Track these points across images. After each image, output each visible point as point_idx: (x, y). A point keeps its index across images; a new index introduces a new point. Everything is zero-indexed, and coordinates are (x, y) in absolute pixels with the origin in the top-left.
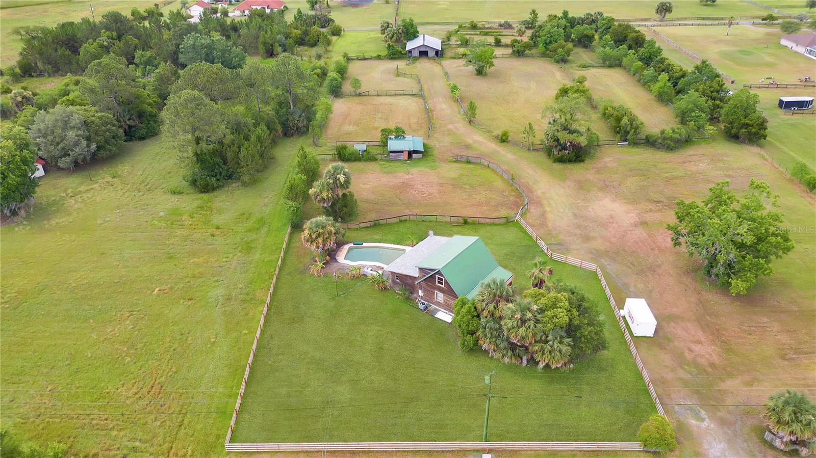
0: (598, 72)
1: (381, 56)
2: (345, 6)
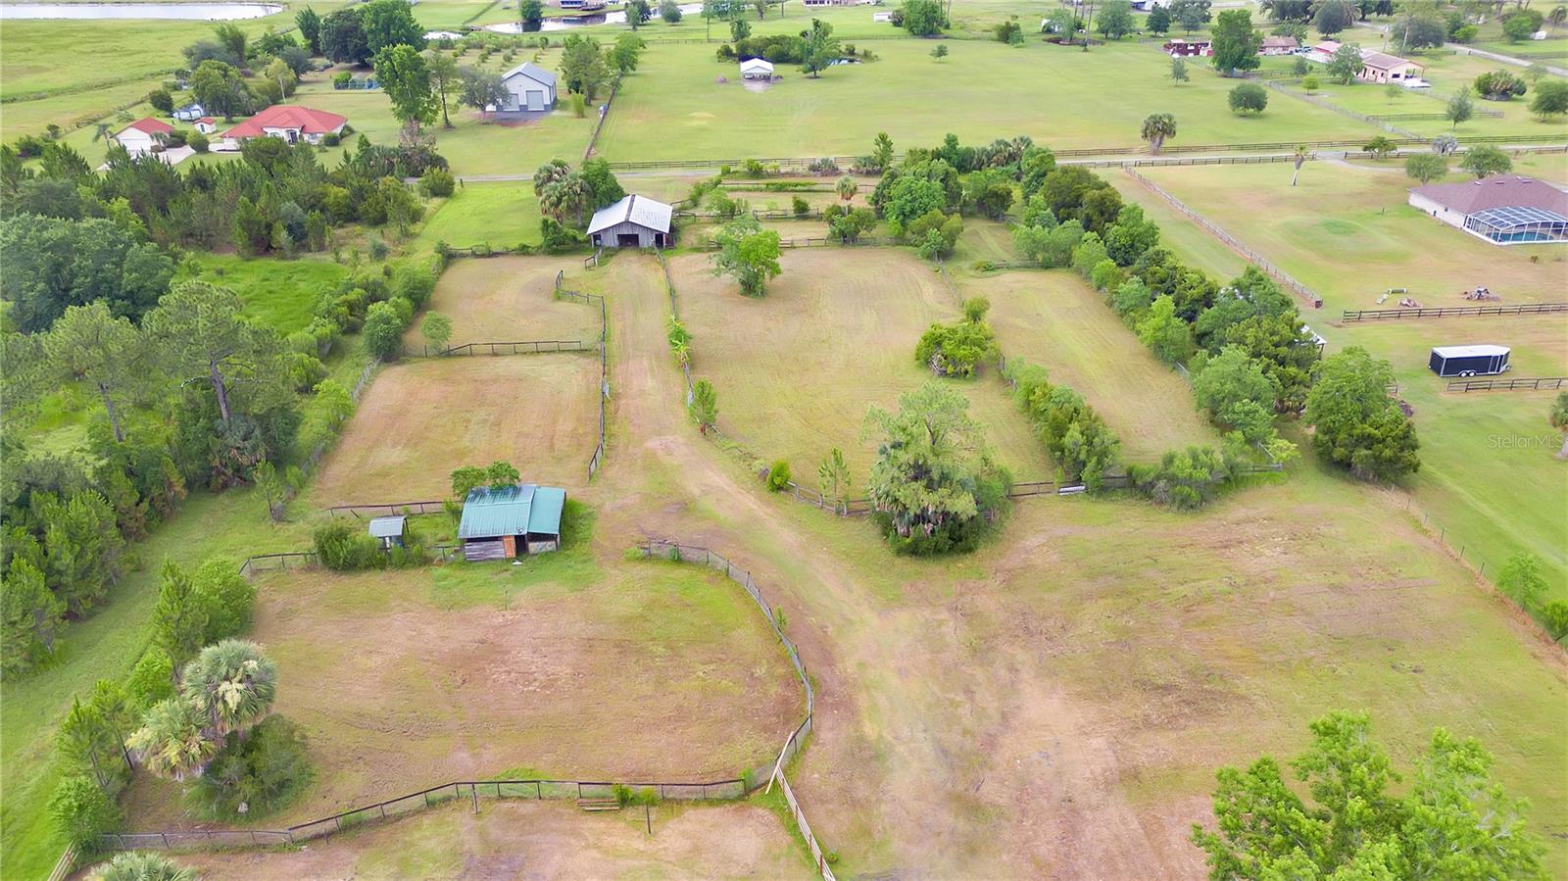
0: (1019, 282)
1: (529, 247)
2: (487, 124)
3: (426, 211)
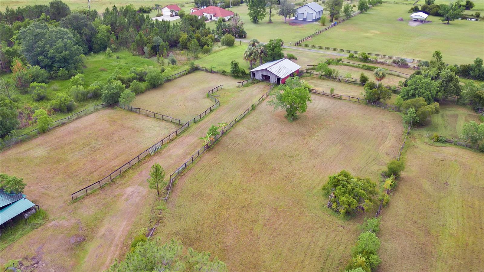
1: (226, 72)
2: (285, 23)
3: (213, 50)
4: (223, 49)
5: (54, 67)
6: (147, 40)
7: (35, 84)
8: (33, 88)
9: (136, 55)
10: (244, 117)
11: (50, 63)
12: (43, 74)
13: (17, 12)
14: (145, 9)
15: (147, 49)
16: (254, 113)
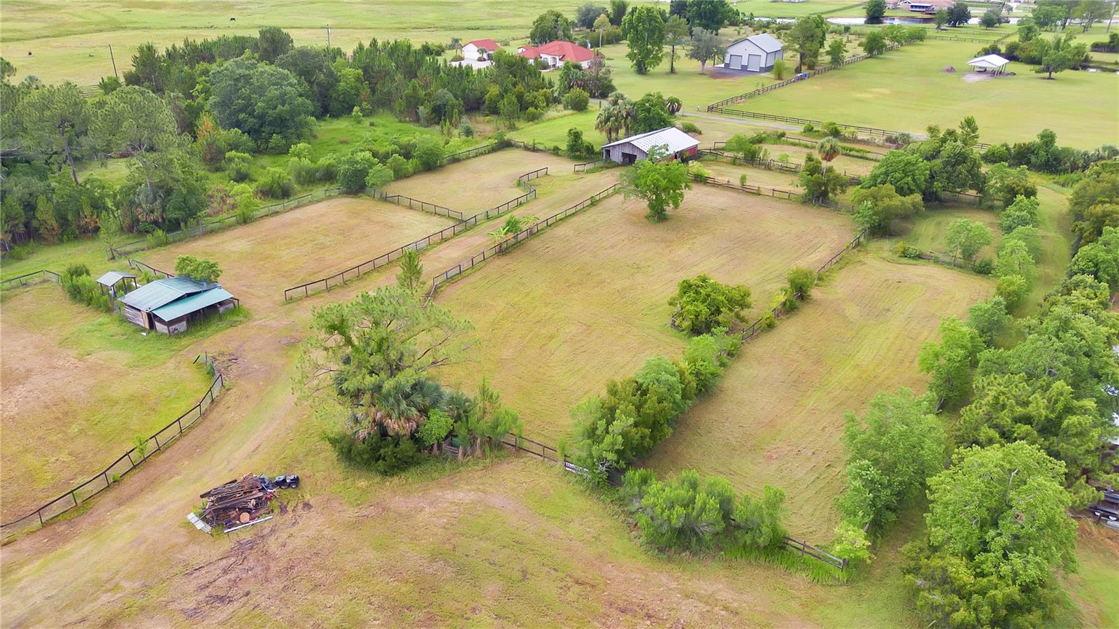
1: (559, 149)
2: (702, 74)
3: (545, 116)
4: (565, 116)
5: (264, 132)
6: (425, 95)
7: (233, 153)
8: (231, 160)
9: (403, 122)
10: (573, 214)
11: (257, 126)
12: (245, 143)
13: (202, 47)
14: (432, 47)
15: (423, 110)
16: (594, 210)
